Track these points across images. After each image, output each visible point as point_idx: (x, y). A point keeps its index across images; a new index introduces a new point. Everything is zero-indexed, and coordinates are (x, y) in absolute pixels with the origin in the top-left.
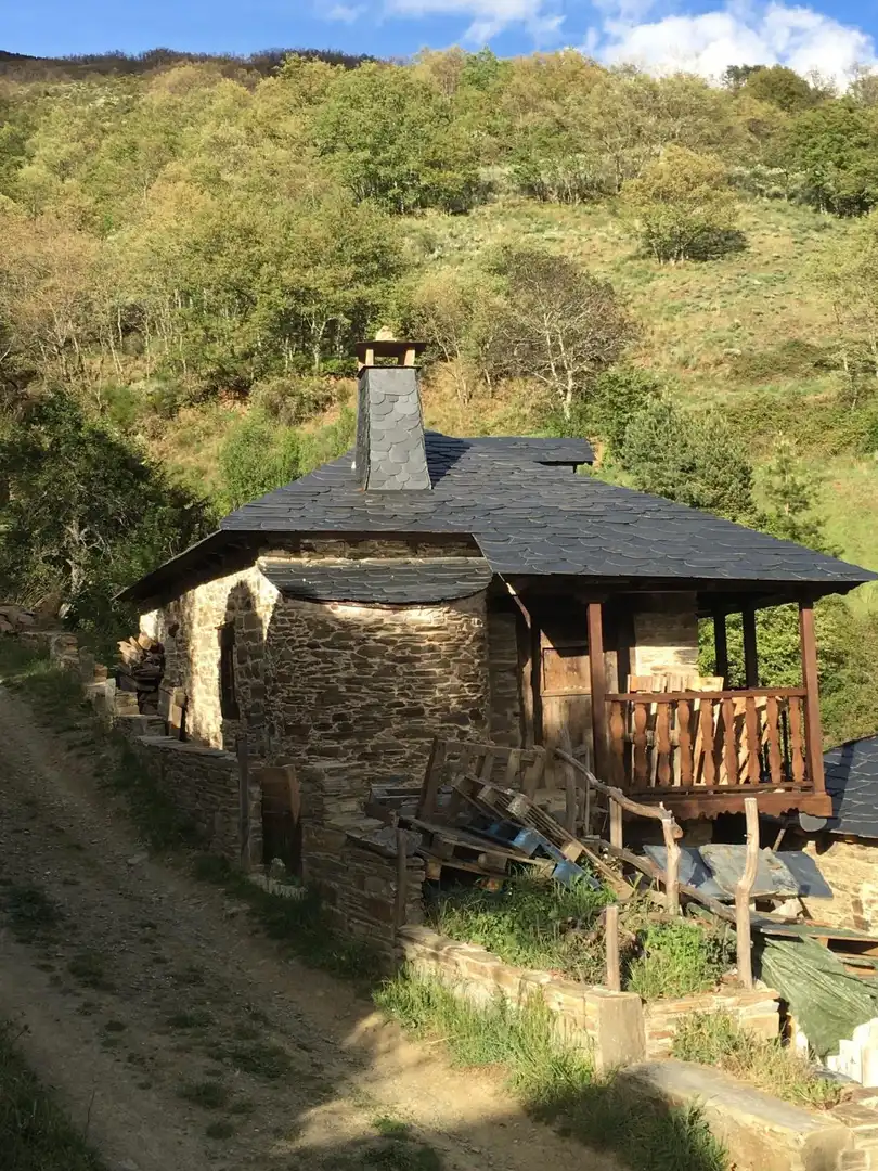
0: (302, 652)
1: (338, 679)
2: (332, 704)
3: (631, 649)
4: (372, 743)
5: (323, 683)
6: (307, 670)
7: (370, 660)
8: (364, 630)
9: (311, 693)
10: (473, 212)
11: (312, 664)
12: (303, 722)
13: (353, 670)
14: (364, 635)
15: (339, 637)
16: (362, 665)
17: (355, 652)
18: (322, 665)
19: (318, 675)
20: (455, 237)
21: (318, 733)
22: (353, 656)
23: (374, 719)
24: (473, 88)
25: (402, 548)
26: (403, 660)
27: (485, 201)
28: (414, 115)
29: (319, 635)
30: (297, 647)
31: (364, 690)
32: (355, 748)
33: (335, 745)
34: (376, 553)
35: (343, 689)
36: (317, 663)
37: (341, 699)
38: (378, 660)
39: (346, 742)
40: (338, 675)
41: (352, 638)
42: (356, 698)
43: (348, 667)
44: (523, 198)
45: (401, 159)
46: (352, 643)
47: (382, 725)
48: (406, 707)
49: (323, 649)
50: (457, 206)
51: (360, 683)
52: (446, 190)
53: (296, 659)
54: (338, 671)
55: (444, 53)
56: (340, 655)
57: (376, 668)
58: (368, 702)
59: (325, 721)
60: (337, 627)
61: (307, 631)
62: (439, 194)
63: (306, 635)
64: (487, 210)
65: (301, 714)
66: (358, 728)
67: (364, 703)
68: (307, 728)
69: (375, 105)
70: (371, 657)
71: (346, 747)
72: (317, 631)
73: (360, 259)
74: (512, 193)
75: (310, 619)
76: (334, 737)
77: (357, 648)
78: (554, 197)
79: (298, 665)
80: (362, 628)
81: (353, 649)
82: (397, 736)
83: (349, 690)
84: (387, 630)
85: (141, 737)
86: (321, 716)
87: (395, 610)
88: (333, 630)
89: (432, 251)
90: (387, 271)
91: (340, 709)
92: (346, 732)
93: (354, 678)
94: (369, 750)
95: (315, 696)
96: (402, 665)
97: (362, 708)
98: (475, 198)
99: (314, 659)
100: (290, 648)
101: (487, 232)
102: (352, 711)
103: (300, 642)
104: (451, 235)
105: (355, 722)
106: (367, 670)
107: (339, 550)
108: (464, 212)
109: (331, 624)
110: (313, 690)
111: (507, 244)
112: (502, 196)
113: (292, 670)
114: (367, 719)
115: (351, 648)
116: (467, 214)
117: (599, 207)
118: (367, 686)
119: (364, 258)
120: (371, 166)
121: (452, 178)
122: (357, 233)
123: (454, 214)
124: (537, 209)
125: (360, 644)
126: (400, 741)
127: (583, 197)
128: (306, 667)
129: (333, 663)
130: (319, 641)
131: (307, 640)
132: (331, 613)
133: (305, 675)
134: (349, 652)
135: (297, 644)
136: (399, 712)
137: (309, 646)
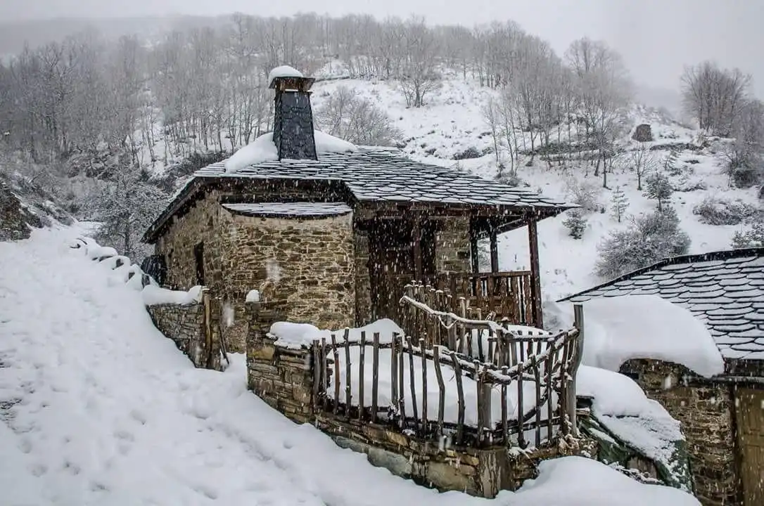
0: (245, 248)
2: (262, 278)
5: (256, 266)
6: (247, 259)
7: (285, 252)
8: (282, 233)
11: (249, 255)
13: (275, 258)
14: (281, 236)
15: (266, 238)
16: (280, 255)
17: (276, 247)
18: (256, 255)
19: (254, 262)
22: (274, 249)
23: (288, 287)
26: (305, 251)
29: (254, 237)
30: (241, 245)
35: (268, 269)
36: (253, 254)
38: (290, 252)
40: (265, 261)
41: (274, 239)
46: (274, 241)
47: (293, 291)
48: (307, 280)
49: (256, 246)
53: (240, 252)
54: (266, 259)
56: (267, 249)
57: (289, 256)
58: (284, 276)
60: (265, 232)
61: (247, 235)
63: (246, 237)
65: (243, 286)
66: (278, 293)
67: (282, 278)
70: (286, 250)
72: (254, 235)
75: (249, 228)
77: (277, 245)
79: (241, 256)
80: (280, 232)
82: (302, 297)
84: (296, 233)
86: (255, 286)
88: (263, 233)
93: (276, 263)
95: (251, 275)
96: (304, 255)
97: (281, 280)
99: (250, 252)
100: (236, 246)
103: (242, 242)
105: (276, 288)
106: (283, 258)
109: (261, 230)
110: (250, 271)
113: (238, 259)
114: (283, 287)
115: (274, 244)
118: (284, 267)
125: (279, 242)
126: (303, 300)
128: (246, 257)
129: (263, 254)
130: (254, 241)
131: (247, 241)
132: (261, 224)
133: (246, 262)
134: (272, 247)
135: (240, 243)
136: (303, 283)
137: (247, 244)
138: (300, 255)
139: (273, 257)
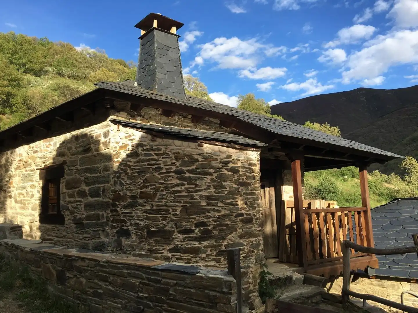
0: (170, 176)
1: (201, 197)
2: (195, 214)
3: (282, 186)
4: (225, 243)
5: (188, 200)
6: (173, 189)
7: (224, 184)
8: (221, 162)
9: (177, 206)
10: (42, 77)
11: (177, 185)
12: (167, 228)
13: (212, 190)
14: (220, 165)
15: (203, 166)
16: (219, 187)
17: (214, 177)
18: (187, 186)
19: (184, 193)
20: (37, 82)
21: (181, 236)
22: (212, 179)
23: (227, 225)
24: (42, 46)
25: (189, 123)
26: (243, 184)
27: (46, 75)
28: (25, 47)
29: (185, 164)
30: (164, 173)
31: (220, 204)
32: (212, 247)
33: (197, 245)
34: (177, 123)
35: (203, 203)
36: (183, 185)
37: (202, 211)
38: (229, 184)
39: (206, 243)
40: (201, 193)
41: (212, 168)
42: (214, 210)
43: (208, 188)
44: (57, 76)
45: (20, 58)
46: (211, 171)
47: (232, 229)
48: (245, 216)
49: (187, 175)
50: (37, 74)
51: (217, 199)
52: (34, 69)
53: (162, 181)
54: (201, 190)
55: (32, 37)
56: (202, 179)
57: (228, 189)
58: (223, 213)
59: (188, 227)
60: (200, 159)
61: (174, 161)
62: (32, 70)
63: (173, 164)
64: (46, 77)
65: (165, 222)
66: (216, 232)
67: (219, 214)
68: (171, 233)
69: (14, 43)
70: (225, 181)
71: (206, 247)
72: (185, 162)
73: (10, 80)
74: (54, 74)
75: (179, 153)
76: (196, 239)
77: (215, 175)
78: (66, 77)
79: (163, 186)
80: (219, 161)
81: (212, 175)
82: (241, 237)
83: (209, 204)
84: (234, 163)
85: (5, 240)
86: (184, 224)
87: (241, 149)
88: (197, 161)
89: (30, 84)
90: (18, 85)
91: (201, 218)
92: (206, 235)
93: (214, 196)
94: (223, 248)
95: (180, 209)
96: (242, 188)
97: (219, 217)
98: (43, 73)
99: (178, 182)
100: (156, 174)
101: (47, 82)
102: (211, 220)
103: (167, 169)
104: (35, 81)
105: (214, 228)
106: (222, 190)
107: (157, 119)
108: (39, 76)
109: (196, 157)
110: (179, 204)
111: (58, 83)
112: (50, 74)
113: (157, 190)
114: (222, 225)
115: (211, 174)
116: (40, 77)
117: (79, 81)
118: (222, 202)
119: (11, 80)
120: (11, 59)
121: (37, 67)
122: (10, 72)
123: (36, 76)
124: (61, 79)
125: (217, 172)
126: (241, 241)
127: (74, 78)
128: (172, 188)
129: (196, 185)
130: (185, 169)
131: (174, 168)
132: (197, 149)
133: (171, 193)
134: (209, 177)
135: (164, 170)
136: (242, 221)
137: (175, 172)
138: (238, 188)
139: (209, 189)
